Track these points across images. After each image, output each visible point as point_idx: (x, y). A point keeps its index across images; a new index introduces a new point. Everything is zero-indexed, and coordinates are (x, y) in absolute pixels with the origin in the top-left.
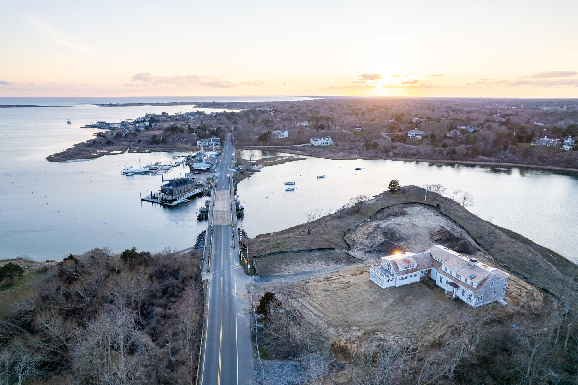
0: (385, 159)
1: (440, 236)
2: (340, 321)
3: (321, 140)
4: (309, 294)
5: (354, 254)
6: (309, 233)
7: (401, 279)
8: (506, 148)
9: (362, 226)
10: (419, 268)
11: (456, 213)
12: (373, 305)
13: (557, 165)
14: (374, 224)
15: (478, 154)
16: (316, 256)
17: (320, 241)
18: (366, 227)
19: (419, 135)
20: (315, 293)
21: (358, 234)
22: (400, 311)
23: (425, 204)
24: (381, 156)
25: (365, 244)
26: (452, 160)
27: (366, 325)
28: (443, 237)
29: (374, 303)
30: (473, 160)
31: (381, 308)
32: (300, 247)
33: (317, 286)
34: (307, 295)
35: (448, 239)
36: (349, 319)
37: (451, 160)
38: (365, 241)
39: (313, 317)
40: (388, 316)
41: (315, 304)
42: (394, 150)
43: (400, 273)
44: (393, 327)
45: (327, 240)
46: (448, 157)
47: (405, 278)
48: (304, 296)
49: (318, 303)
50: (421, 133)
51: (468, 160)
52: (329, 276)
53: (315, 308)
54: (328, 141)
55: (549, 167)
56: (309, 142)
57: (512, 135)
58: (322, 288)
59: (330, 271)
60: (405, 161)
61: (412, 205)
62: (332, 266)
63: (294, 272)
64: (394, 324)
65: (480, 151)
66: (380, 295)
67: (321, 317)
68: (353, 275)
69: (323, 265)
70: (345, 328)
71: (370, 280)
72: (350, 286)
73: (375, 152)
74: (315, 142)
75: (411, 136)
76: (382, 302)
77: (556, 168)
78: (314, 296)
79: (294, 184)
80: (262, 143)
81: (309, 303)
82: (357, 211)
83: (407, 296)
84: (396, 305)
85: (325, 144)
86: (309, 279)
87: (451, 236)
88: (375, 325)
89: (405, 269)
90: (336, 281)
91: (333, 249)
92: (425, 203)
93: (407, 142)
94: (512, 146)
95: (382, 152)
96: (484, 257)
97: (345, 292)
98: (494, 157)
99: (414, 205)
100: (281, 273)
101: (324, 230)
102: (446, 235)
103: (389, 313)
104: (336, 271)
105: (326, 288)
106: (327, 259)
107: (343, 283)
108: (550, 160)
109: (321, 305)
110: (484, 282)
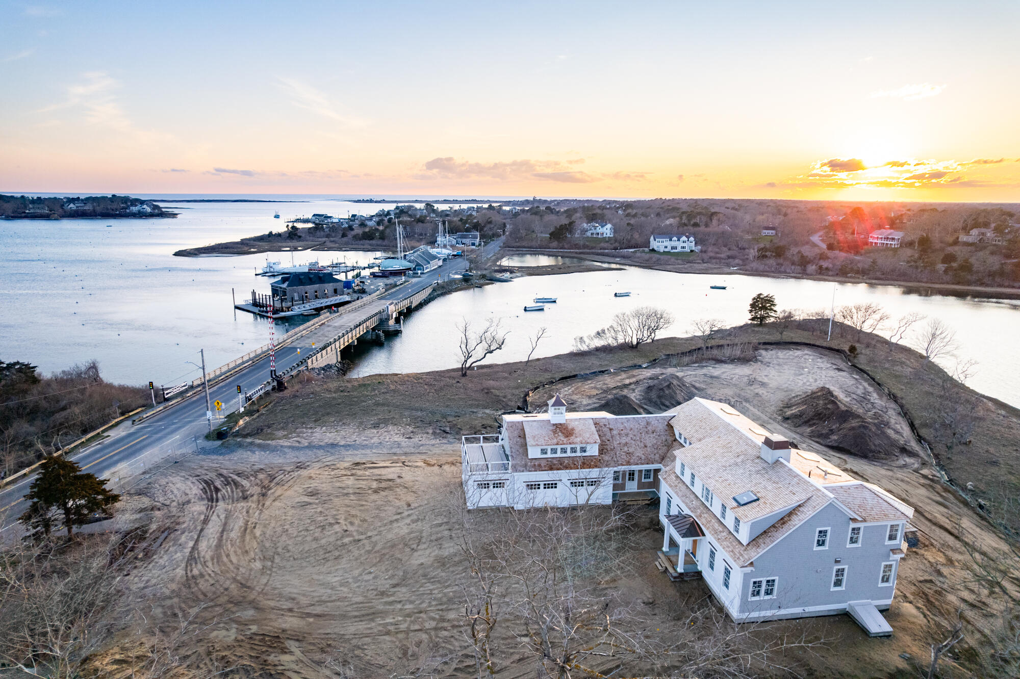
0: (799, 278)
3: (671, 240)
6: (465, 375)
7: (532, 486)
9: (614, 374)
10: (607, 457)
11: (898, 368)
18: (621, 377)
19: (893, 239)
22: (447, 587)
23: (822, 347)
24: (788, 271)
26: (958, 283)
37: (953, 284)
43: (525, 466)
47: (550, 485)
50: (898, 235)
54: (686, 244)
56: (647, 244)
60: (842, 283)
61: (788, 346)
73: (778, 264)
74: (659, 244)
75: (872, 240)
79: (555, 302)
80: (555, 244)
85: (679, 250)
89: (549, 455)
92: (825, 344)
95: (793, 263)
96: (916, 471)
99: (793, 347)
101: (512, 373)
110: (784, 523)
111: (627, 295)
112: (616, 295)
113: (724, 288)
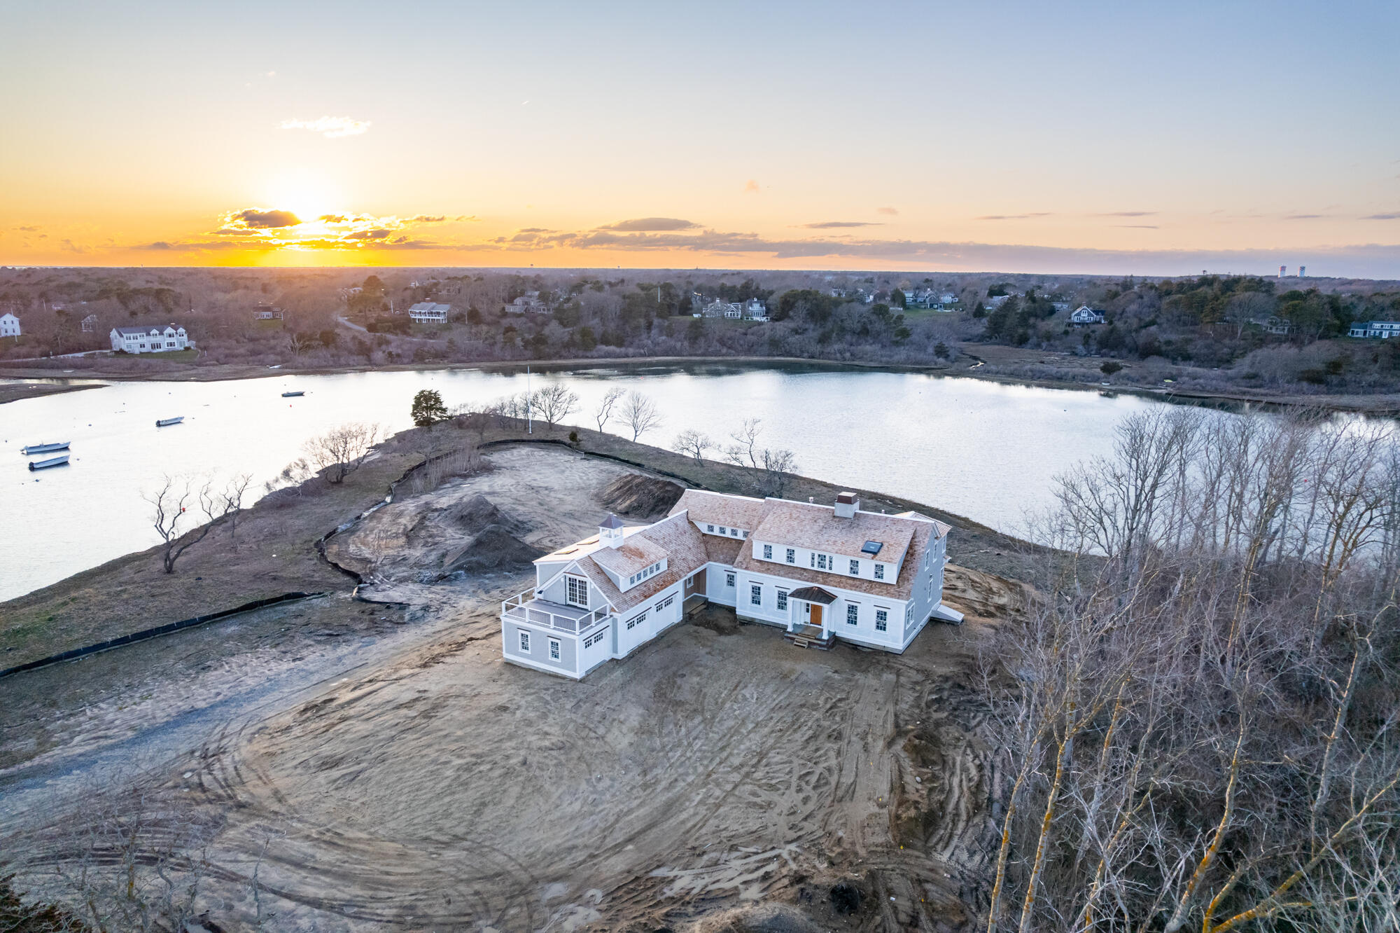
0: (365, 371)
1: (634, 498)
2: (462, 888)
3: (148, 334)
4: (241, 806)
5: (388, 596)
6: (169, 570)
7: (630, 625)
8: (649, 326)
9: (372, 517)
10: (675, 570)
12: (575, 754)
13: (755, 354)
14: (410, 506)
15: (595, 342)
16: (229, 638)
17: (226, 583)
18: (386, 519)
19: (438, 313)
20: (276, 792)
21: (370, 539)
22: (690, 745)
23: (533, 441)
24: (351, 363)
25: (412, 561)
26: (540, 358)
27: (592, 856)
28: (645, 498)
29: (573, 746)
30: (589, 354)
31: (611, 757)
32: (141, 622)
33: (273, 754)
34: (232, 816)
35: (662, 499)
36: (500, 858)
38: (406, 552)
39: (304, 923)
40: (657, 782)
41: (299, 847)
42: (384, 347)
43: (623, 602)
44: (705, 821)
45: (258, 577)
46: (528, 353)
47: (641, 618)
48: (217, 823)
49: (307, 837)
51: (576, 357)
52: (318, 696)
53: (298, 865)
54: (174, 339)
55: (742, 358)
56: (105, 343)
57: (655, 298)
58: (306, 756)
59: (315, 678)
60: (420, 371)
61: (498, 447)
62: (316, 657)
63: (132, 728)
64: (701, 802)
65: (597, 336)
66: (577, 706)
67: (349, 903)
68: (425, 666)
69: (273, 664)
70: (504, 911)
71: (509, 665)
72: (435, 707)
73: (333, 356)
75: (418, 317)
76: (601, 731)
77: (755, 358)
78: (276, 807)
79: (65, 448)
81: (256, 852)
82: (339, 482)
83: (679, 681)
84: (661, 723)
85: (164, 348)
86: (223, 737)
87: (669, 488)
88: (630, 840)
89: (636, 583)
90: (360, 707)
91: (296, 597)
93: (411, 332)
94: (660, 320)
95: (351, 352)
97: (425, 740)
98: (629, 346)
99: (505, 447)
100: (56, 754)
101: (234, 549)
102: (650, 491)
103: (655, 766)
104: (341, 669)
105: (326, 750)
106: (283, 638)
107: (398, 707)
108: (742, 342)
109: (327, 837)
110: (912, 555)
111: (177, 422)
112: (159, 424)
113: (301, 394)
